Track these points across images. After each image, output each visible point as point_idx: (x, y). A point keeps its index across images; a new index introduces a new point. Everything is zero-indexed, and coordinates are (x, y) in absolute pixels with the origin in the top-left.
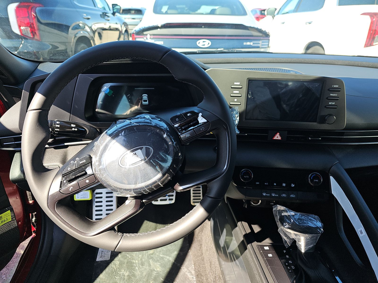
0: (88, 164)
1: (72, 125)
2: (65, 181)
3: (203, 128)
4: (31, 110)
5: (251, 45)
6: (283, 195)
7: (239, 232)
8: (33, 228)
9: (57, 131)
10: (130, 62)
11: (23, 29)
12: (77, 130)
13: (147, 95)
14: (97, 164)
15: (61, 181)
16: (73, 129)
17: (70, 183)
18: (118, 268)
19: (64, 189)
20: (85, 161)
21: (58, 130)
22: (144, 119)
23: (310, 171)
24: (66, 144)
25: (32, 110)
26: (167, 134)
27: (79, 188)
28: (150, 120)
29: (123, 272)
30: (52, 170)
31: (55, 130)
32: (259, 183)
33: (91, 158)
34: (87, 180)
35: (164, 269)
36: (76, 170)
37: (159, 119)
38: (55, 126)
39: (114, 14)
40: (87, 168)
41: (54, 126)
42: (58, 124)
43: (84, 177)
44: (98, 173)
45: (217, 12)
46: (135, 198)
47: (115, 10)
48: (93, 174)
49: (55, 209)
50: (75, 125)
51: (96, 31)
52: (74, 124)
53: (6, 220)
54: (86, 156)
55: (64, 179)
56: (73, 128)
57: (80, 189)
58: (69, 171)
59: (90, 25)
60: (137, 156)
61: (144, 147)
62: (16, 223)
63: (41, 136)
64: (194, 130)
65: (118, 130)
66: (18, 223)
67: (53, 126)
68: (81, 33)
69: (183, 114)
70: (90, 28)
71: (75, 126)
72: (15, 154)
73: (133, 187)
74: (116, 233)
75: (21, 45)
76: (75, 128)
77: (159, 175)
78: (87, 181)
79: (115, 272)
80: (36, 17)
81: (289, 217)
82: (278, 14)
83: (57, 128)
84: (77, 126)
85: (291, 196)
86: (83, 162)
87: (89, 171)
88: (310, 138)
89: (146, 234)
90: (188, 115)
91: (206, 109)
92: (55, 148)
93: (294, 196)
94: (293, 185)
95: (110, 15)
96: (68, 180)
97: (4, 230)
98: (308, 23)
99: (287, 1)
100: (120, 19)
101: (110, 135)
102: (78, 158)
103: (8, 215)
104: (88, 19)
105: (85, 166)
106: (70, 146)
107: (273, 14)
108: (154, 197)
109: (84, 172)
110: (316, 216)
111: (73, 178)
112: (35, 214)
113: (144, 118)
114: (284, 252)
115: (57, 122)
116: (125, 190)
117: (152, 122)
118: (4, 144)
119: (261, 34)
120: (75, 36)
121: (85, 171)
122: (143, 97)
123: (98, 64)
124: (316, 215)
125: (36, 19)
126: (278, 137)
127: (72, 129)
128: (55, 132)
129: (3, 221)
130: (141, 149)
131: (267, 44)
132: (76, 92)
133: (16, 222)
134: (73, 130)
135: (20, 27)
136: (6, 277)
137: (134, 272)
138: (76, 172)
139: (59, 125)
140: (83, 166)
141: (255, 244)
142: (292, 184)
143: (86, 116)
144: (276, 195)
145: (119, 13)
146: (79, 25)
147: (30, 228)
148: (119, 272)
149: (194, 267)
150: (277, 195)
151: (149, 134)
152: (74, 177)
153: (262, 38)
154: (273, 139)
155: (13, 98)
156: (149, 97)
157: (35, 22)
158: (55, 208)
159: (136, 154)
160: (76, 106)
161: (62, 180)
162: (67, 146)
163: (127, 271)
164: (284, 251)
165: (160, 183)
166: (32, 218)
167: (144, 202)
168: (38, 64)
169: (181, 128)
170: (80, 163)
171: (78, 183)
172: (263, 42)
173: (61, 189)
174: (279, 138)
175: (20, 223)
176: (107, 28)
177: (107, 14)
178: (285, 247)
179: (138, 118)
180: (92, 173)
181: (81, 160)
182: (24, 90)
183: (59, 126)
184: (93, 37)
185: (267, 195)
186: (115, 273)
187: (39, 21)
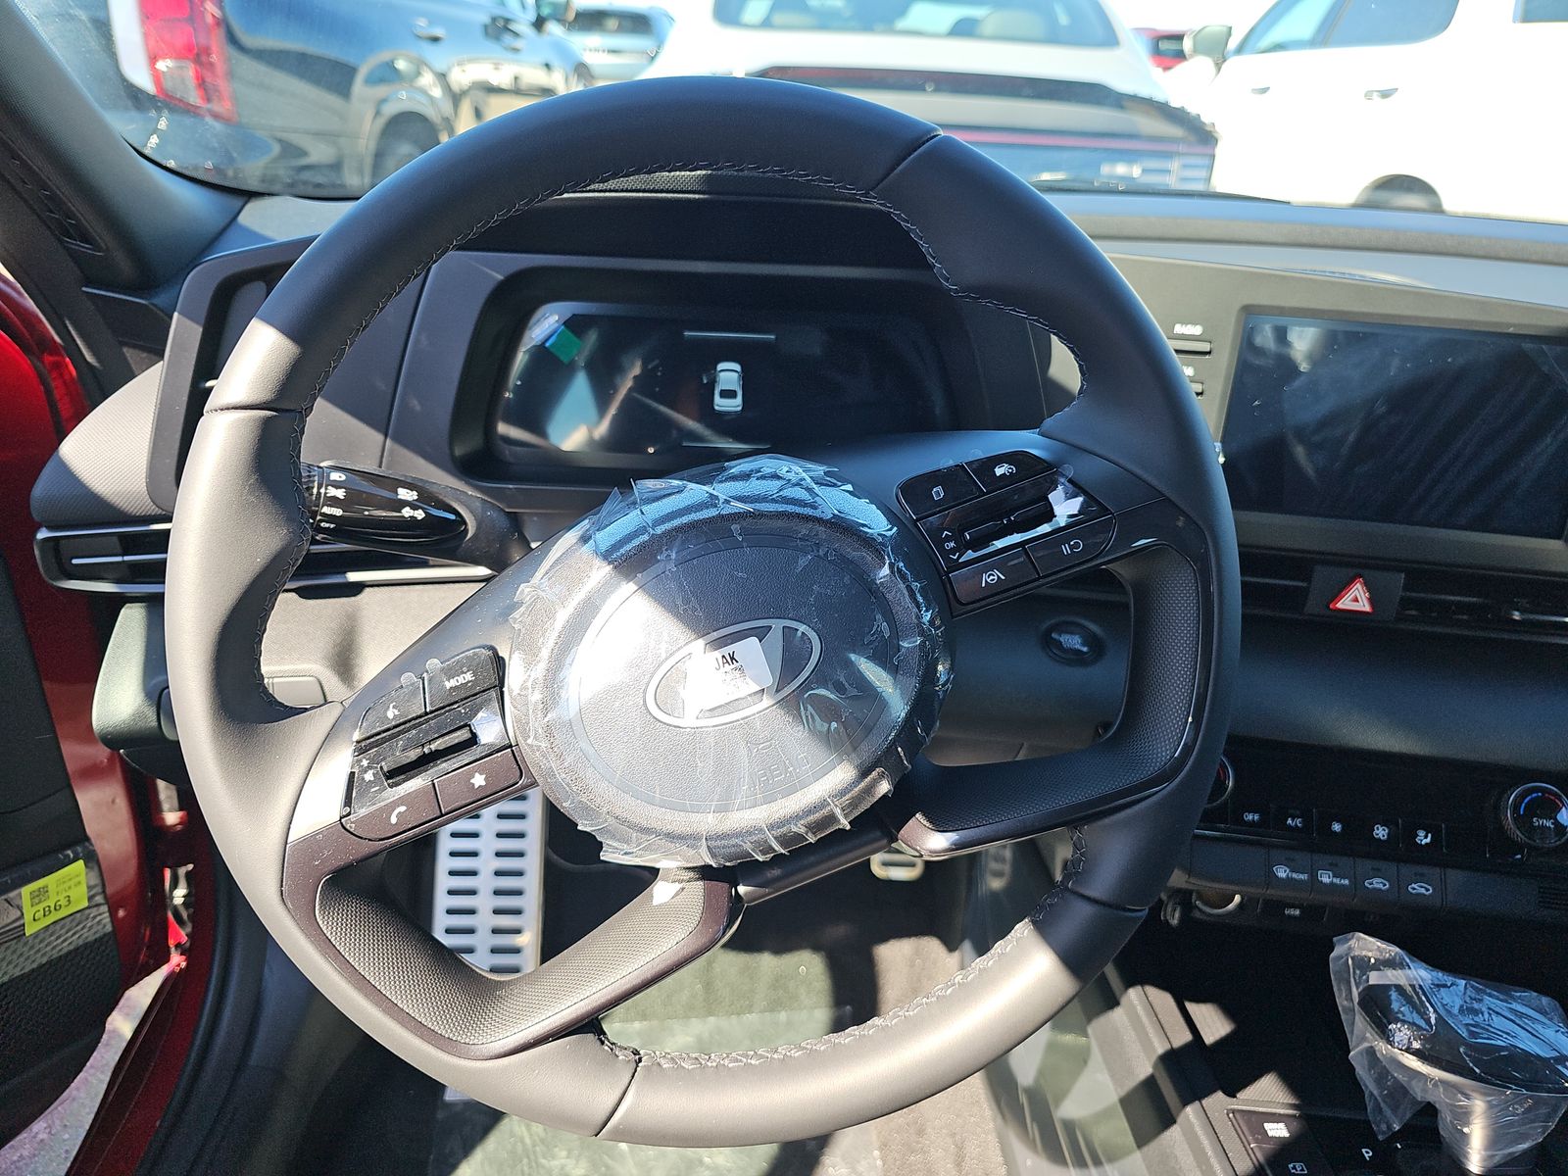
0: (484, 691)
1: (404, 494)
2: (371, 772)
3: (1077, 545)
4: (222, 410)
5: (1135, 176)
6: (1375, 880)
7: (1130, 1036)
8: (178, 933)
9: (330, 518)
10: (697, 196)
11: (165, 69)
12: (424, 515)
13: (737, 367)
14: (536, 697)
15: (352, 774)
16: (407, 512)
17: (397, 784)
18: (542, 1141)
19: (361, 811)
20: (469, 676)
21: (338, 512)
22: (778, 483)
23: (1516, 775)
24: (354, 577)
25: (228, 409)
26: (891, 566)
27: (438, 814)
28: (809, 490)
29: (563, 1161)
30: (306, 710)
31: (324, 515)
32: (1256, 818)
33: (499, 664)
34: (477, 774)
35: (747, 1159)
36: (427, 721)
37: (849, 487)
38: (323, 491)
39: (539, 24)
40: (480, 715)
41: (319, 493)
42: (337, 485)
43: (465, 757)
44: (536, 743)
45: (988, 28)
46: (705, 873)
47: (546, 11)
48: (511, 746)
49: (317, 912)
50: (415, 493)
51: (464, 93)
52: (410, 486)
53: (63, 902)
54: (475, 654)
55: (365, 763)
56: (407, 509)
57: (442, 815)
58: (393, 723)
59: (440, 67)
60: (740, 669)
61: (777, 625)
62: (108, 920)
63: (266, 539)
64: (1024, 549)
65: (652, 532)
66: (113, 913)
67: (315, 491)
68: (401, 100)
69: (969, 464)
70: (442, 77)
71: (416, 498)
72: (123, 610)
73: (708, 822)
74: (606, 1048)
75: (155, 136)
76: (414, 507)
77: (842, 774)
78: (479, 780)
79: (528, 1157)
80: (222, 23)
81: (1414, 998)
82: (1240, 50)
83: (334, 501)
84: (426, 498)
85: (1414, 889)
86: (461, 680)
87: (488, 729)
88: (1517, 613)
89: (753, 1062)
90: (999, 471)
91: (1089, 446)
92: (305, 593)
93: (1428, 890)
94: (1426, 837)
95: (523, 26)
96: (385, 769)
97: (54, 948)
98: (1375, 94)
99: (1276, 5)
100: (563, 51)
101: (606, 556)
102: (436, 661)
103: (72, 883)
104: (435, 40)
105: (472, 698)
106: (372, 586)
107: (1217, 49)
108: (792, 874)
109: (462, 735)
110: (1545, 1000)
111: (409, 761)
112: (188, 874)
113: (776, 476)
114: (1366, 1155)
115: (335, 476)
116: (671, 836)
117: (817, 499)
118: (75, 561)
119: (1176, 131)
120: (378, 113)
121: (469, 726)
122: (722, 374)
123: (540, 201)
124: (1546, 994)
125: (221, 33)
126: (1356, 600)
127: (400, 512)
128: (321, 521)
129: (52, 909)
130: (761, 634)
131: (1203, 174)
132: (419, 332)
133: (108, 914)
134: (407, 515)
135: (153, 59)
136: (50, 1132)
137: (610, 1162)
138: (426, 733)
139: (340, 488)
140: (462, 700)
141: (1217, 1101)
142: (1421, 833)
143: (458, 451)
144: (1337, 881)
145: (561, 21)
146: (390, 66)
147: (163, 930)
148: (543, 1161)
149: (879, 1163)
150: (1347, 882)
151: (803, 562)
152: (413, 755)
153: (1181, 148)
154: (1331, 607)
155: (125, 350)
156: (746, 378)
157: (217, 43)
158: (317, 908)
159: (732, 658)
160: (416, 402)
161: (356, 770)
162: (357, 588)
163: (580, 1155)
164: (1364, 1150)
165: (838, 812)
166: (175, 884)
167: (746, 894)
168: (240, 204)
169: (957, 536)
170: (449, 685)
171: (434, 785)
172: (1185, 166)
173: (349, 814)
174: (1364, 606)
175: (121, 913)
176: (504, 86)
177: (512, 27)
178: (1374, 1135)
179: (745, 476)
180: (503, 738)
181: (451, 673)
182: (179, 313)
183: (340, 494)
184: (452, 118)
185: (1295, 875)
186: (525, 1161)
187: (233, 39)
